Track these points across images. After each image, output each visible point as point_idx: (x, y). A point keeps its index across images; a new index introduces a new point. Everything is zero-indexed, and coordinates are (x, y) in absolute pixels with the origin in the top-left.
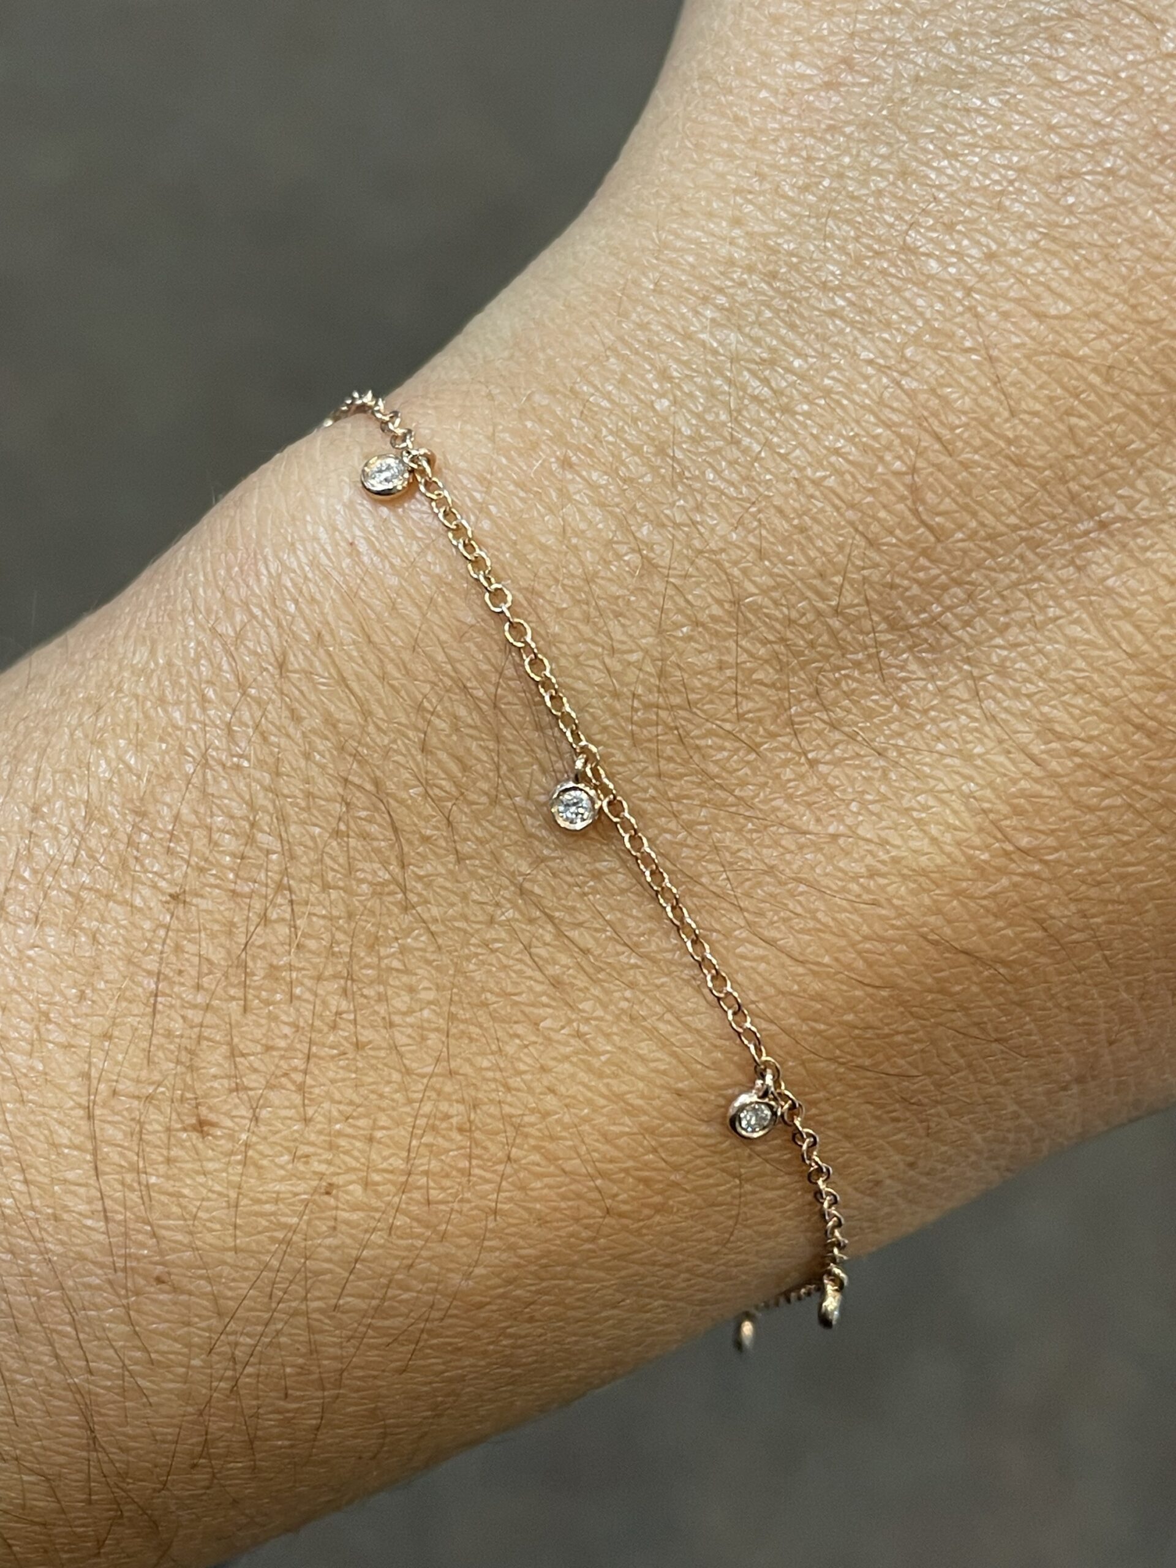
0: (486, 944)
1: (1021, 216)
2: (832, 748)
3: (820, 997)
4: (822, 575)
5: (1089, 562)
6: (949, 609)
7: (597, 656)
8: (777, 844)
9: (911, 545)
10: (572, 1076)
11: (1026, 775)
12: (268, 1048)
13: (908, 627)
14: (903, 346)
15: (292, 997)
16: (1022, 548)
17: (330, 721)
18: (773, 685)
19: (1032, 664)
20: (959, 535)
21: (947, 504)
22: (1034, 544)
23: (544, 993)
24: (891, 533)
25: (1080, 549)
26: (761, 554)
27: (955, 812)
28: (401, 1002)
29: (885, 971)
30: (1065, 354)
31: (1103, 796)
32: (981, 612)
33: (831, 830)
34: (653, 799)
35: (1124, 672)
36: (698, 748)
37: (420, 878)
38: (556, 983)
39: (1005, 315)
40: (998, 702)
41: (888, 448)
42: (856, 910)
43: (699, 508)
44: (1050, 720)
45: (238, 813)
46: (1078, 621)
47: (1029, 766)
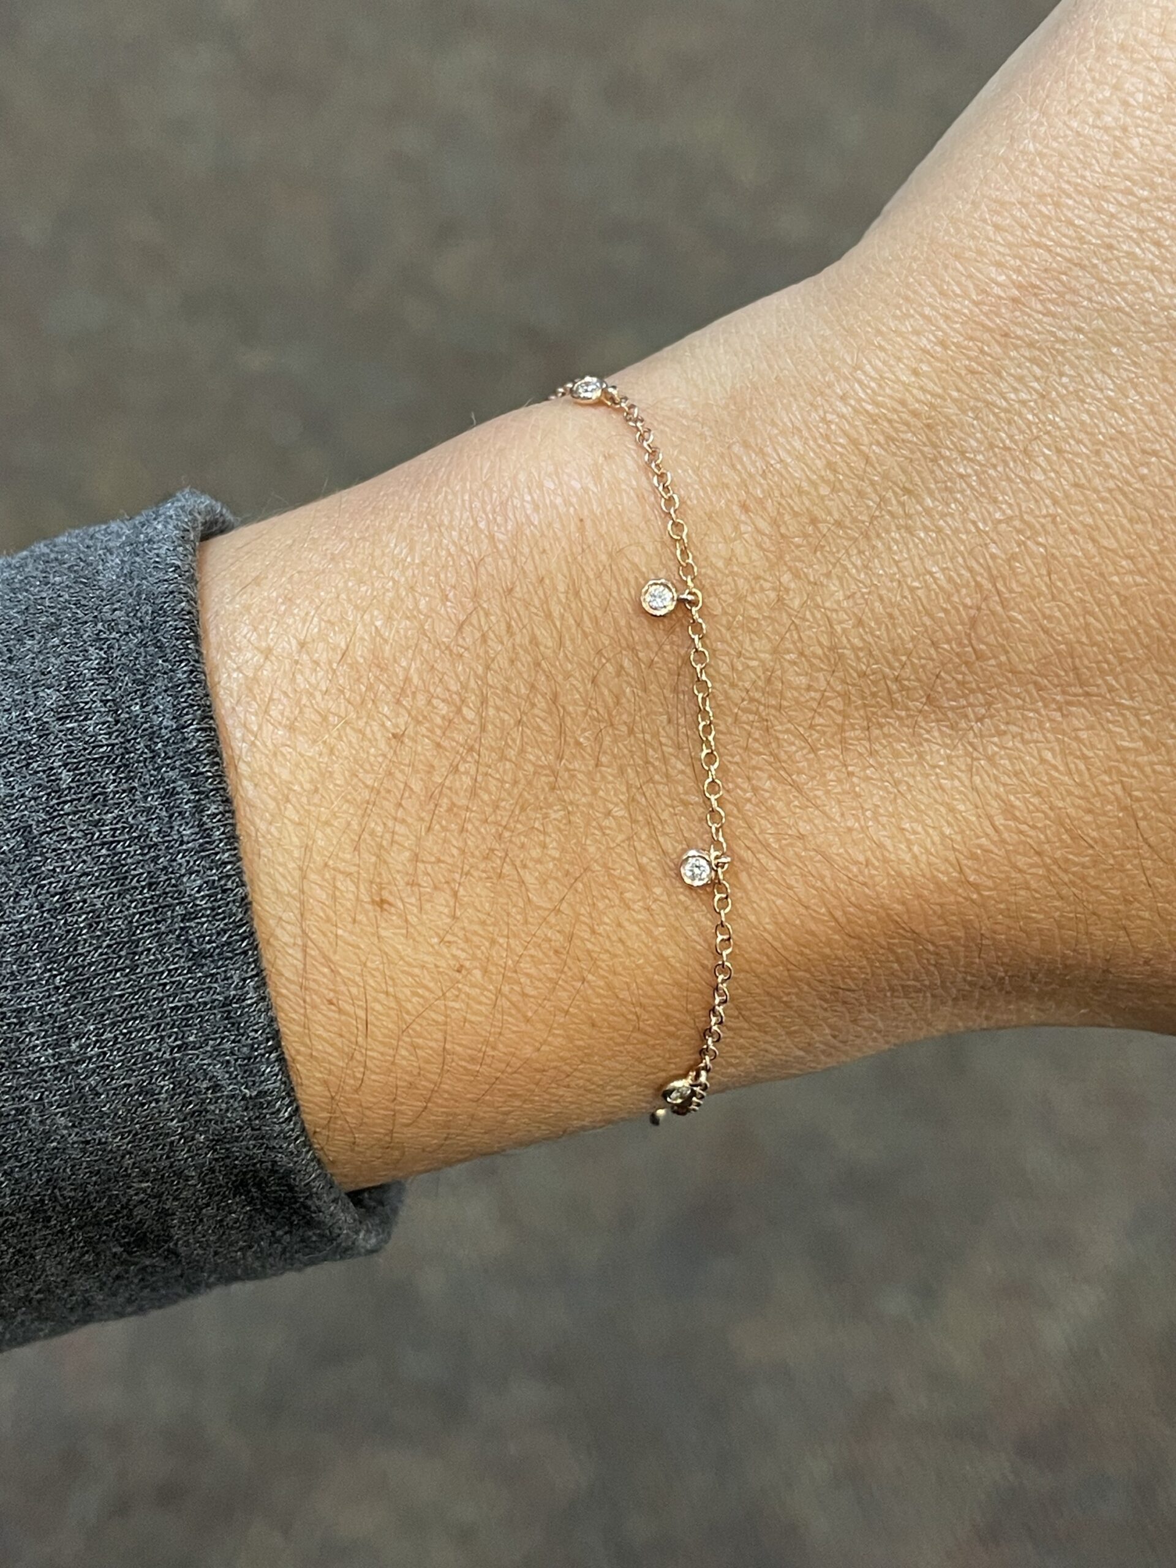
0: (601, 828)
1: (1107, 466)
2: (865, 768)
3: (812, 933)
4: (894, 652)
5: (1071, 714)
6: (970, 705)
7: (728, 654)
8: (810, 821)
9: (958, 655)
10: (637, 935)
11: (987, 835)
12: (439, 861)
13: (940, 707)
14: (1000, 521)
15: (462, 830)
16: (1031, 687)
17: (534, 640)
18: (839, 713)
19: (1012, 764)
20: (993, 662)
21: (991, 639)
22: (1039, 688)
23: (632, 873)
24: (949, 642)
25: (1069, 703)
26: (860, 623)
27: (933, 843)
28: (536, 853)
29: (858, 929)
30: (1102, 575)
31: (1031, 866)
32: (992, 717)
33: (849, 824)
34: (737, 763)
35: (1070, 793)
36: (777, 739)
37: (567, 770)
38: (642, 869)
39: (1073, 531)
40: (983, 780)
41: (967, 586)
42: (851, 885)
43: (828, 575)
44: (1013, 806)
45: (454, 688)
46: (1052, 750)
47: (990, 830)
